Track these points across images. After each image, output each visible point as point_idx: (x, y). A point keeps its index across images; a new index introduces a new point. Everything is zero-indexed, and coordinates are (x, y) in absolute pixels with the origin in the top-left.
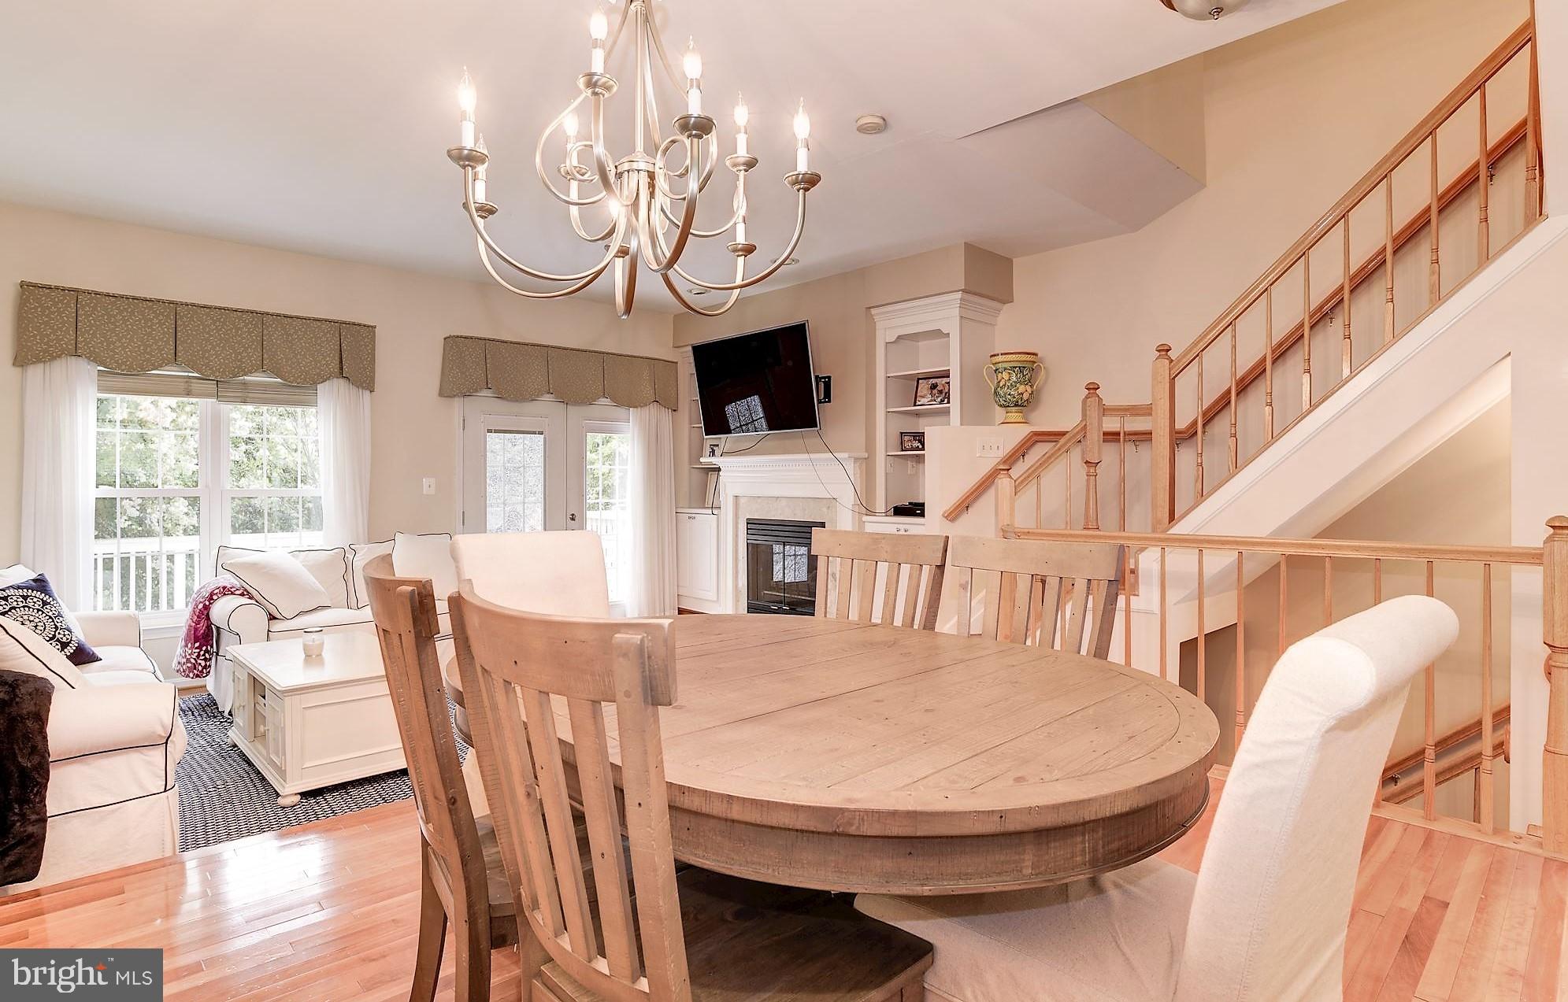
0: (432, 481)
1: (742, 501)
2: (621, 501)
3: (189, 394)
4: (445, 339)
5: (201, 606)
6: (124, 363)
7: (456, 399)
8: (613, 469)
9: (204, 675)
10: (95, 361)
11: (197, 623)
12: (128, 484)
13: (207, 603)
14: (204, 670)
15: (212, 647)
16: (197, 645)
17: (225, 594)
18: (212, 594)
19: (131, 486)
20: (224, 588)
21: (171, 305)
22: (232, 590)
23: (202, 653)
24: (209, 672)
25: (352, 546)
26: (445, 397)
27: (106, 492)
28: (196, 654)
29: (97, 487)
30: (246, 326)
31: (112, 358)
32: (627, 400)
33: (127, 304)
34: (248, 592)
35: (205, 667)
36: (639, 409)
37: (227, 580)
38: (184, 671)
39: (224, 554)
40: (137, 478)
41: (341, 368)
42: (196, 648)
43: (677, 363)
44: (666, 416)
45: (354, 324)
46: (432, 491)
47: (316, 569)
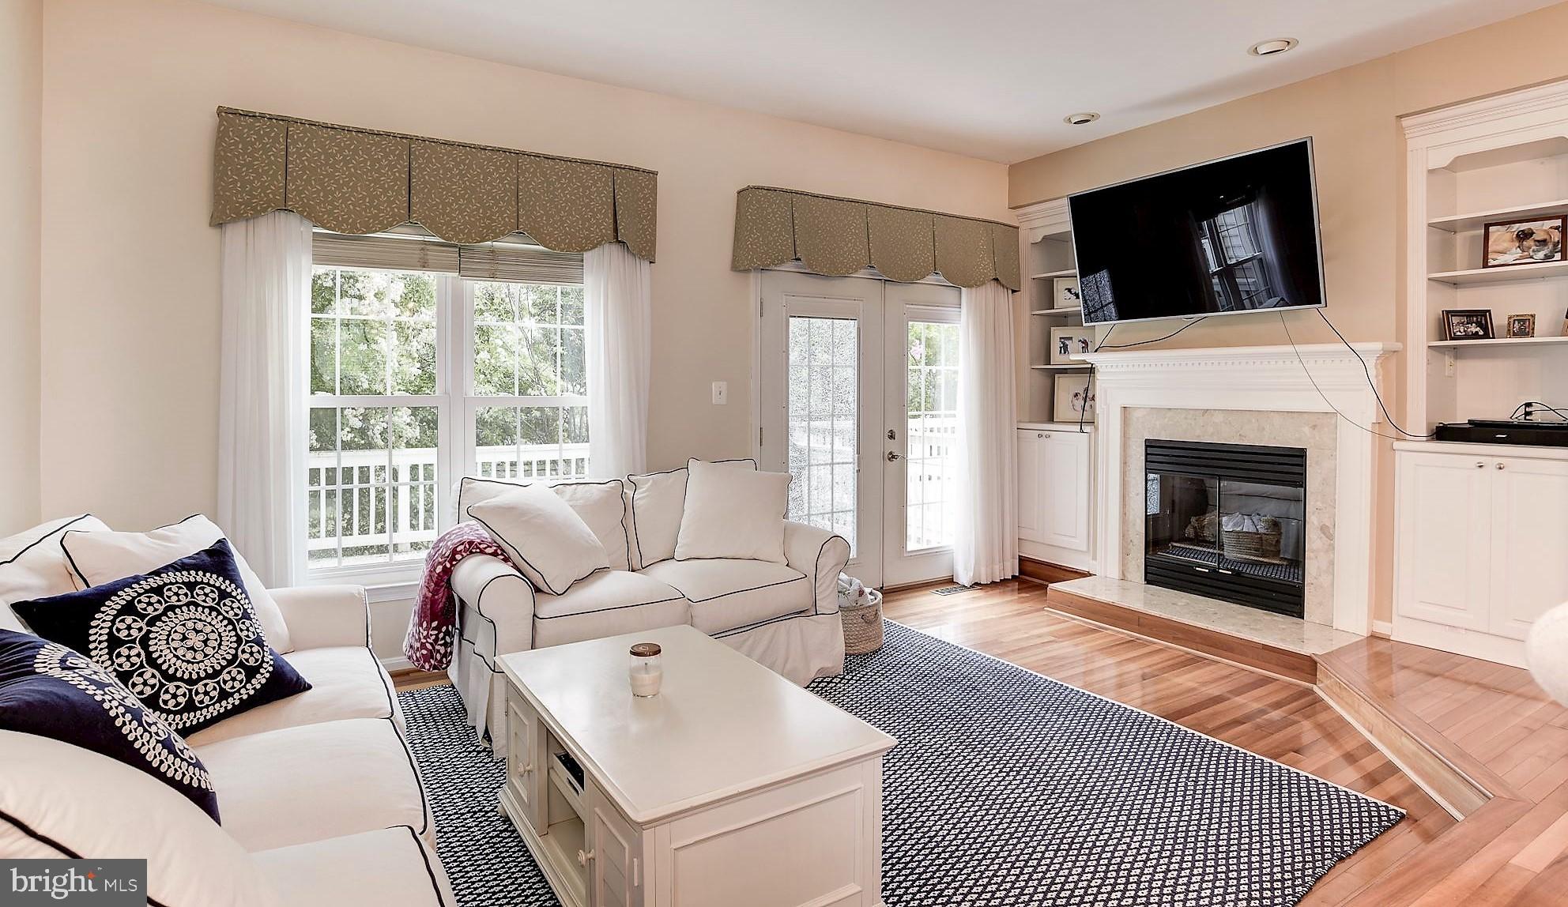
0: (723, 385)
1: (1136, 414)
2: (948, 412)
3: (424, 265)
4: (739, 193)
5: (439, 569)
6: (345, 221)
7: (752, 275)
8: (940, 371)
9: (444, 666)
10: (309, 217)
11: (435, 592)
12: (350, 389)
13: (448, 565)
14: (444, 659)
15: (454, 625)
16: (435, 624)
17: (471, 553)
18: (454, 552)
19: (354, 393)
20: (471, 543)
21: (404, 141)
22: (482, 546)
23: (441, 636)
24: (450, 661)
25: (631, 478)
26: (740, 271)
27: (323, 400)
28: (434, 637)
29: (312, 393)
30: (497, 170)
31: (330, 213)
32: (960, 279)
33: (349, 139)
34: (502, 550)
35: (445, 655)
36: (974, 289)
37: (472, 530)
38: (418, 660)
39: (470, 489)
40: (360, 384)
41: (616, 230)
42: (434, 629)
43: (1018, 228)
44: (1003, 298)
45: (631, 169)
46: (723, 400)
47: (588, 511)
